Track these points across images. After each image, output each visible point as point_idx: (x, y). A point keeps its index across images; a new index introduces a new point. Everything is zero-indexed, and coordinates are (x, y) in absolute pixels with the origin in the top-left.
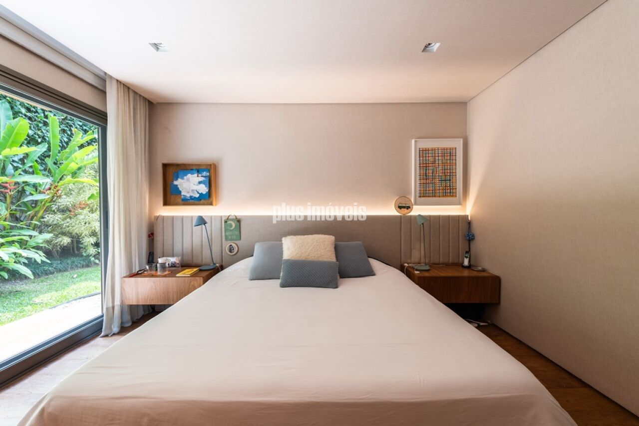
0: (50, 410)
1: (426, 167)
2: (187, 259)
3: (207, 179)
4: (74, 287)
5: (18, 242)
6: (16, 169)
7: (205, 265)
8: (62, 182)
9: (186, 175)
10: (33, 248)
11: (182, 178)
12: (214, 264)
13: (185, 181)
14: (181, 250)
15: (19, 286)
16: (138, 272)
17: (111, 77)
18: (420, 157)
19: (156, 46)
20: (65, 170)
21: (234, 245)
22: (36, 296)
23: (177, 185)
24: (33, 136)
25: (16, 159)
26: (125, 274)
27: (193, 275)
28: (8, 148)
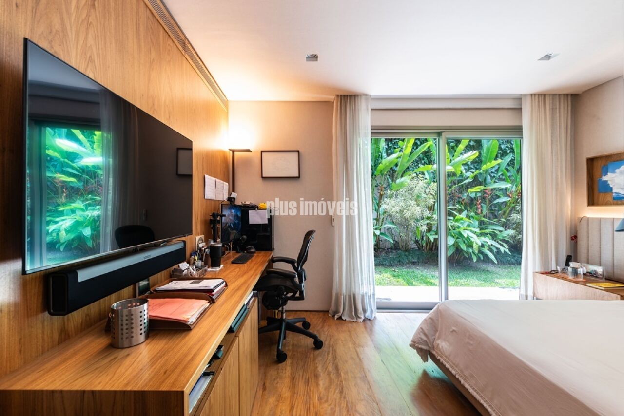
0: (440, 308)
5: (490, 234)
6: (492, 178)
9: (618, 167)
10: (501, 240)
11: (614, 172)
13: (616, 174)
14: (611, 259)
15: (490, 268)
16: (552, 271)
17: (526, 95)
19: (548, 57)
23: (607, 181)
24: (505, 149)
25: (493, 170)
26: (538, 269)
27: (607, 290)
28: (485, 163)
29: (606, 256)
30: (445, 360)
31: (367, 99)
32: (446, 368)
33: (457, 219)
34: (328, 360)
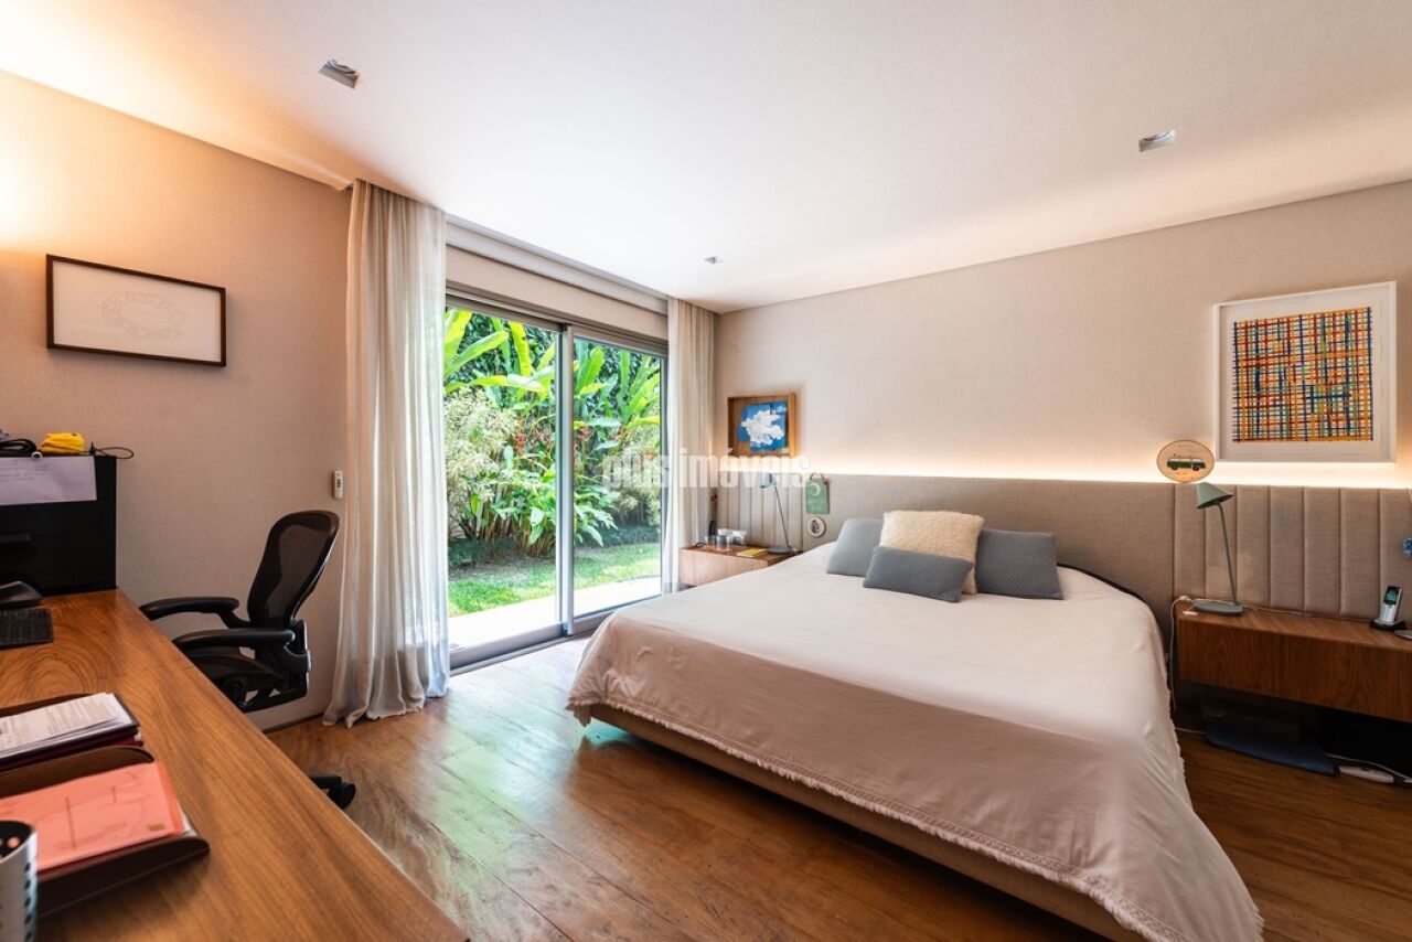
0: (614, 624)
1: (1258, 366)
2: (756, 536)
3: (783, 418)
4: (640, 563)
5: (591, 500)
6: (590, 409)
7: (778, 547)
8: (630, 424)
9: (756, 413)
10: (604, 509)
11: (752, 418)
12: (789, 547)
13: (755, 421)
14: (748, 522)
16: (697, 544)
17: (673, 298)
18: (1236, 344)
19: (713, 260)
20: (633, 407)
21: (819, 521)
22: (605, 567)
23: (745, 428)
24: (606, 367)
25: (590, 397)
26: (683, 545)
27: (757, 557)
28: (587, 385)
29: (745, 518)
30: (630, 705)
31: (435, 219)
32: (637, 717)
33: (548, 477)
34: (386, 816)
